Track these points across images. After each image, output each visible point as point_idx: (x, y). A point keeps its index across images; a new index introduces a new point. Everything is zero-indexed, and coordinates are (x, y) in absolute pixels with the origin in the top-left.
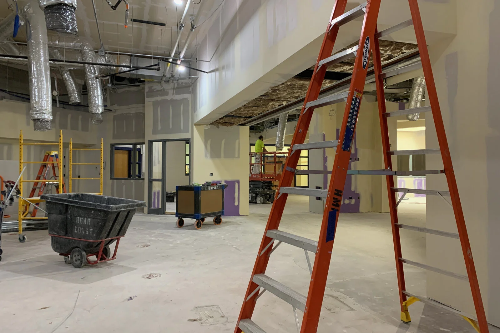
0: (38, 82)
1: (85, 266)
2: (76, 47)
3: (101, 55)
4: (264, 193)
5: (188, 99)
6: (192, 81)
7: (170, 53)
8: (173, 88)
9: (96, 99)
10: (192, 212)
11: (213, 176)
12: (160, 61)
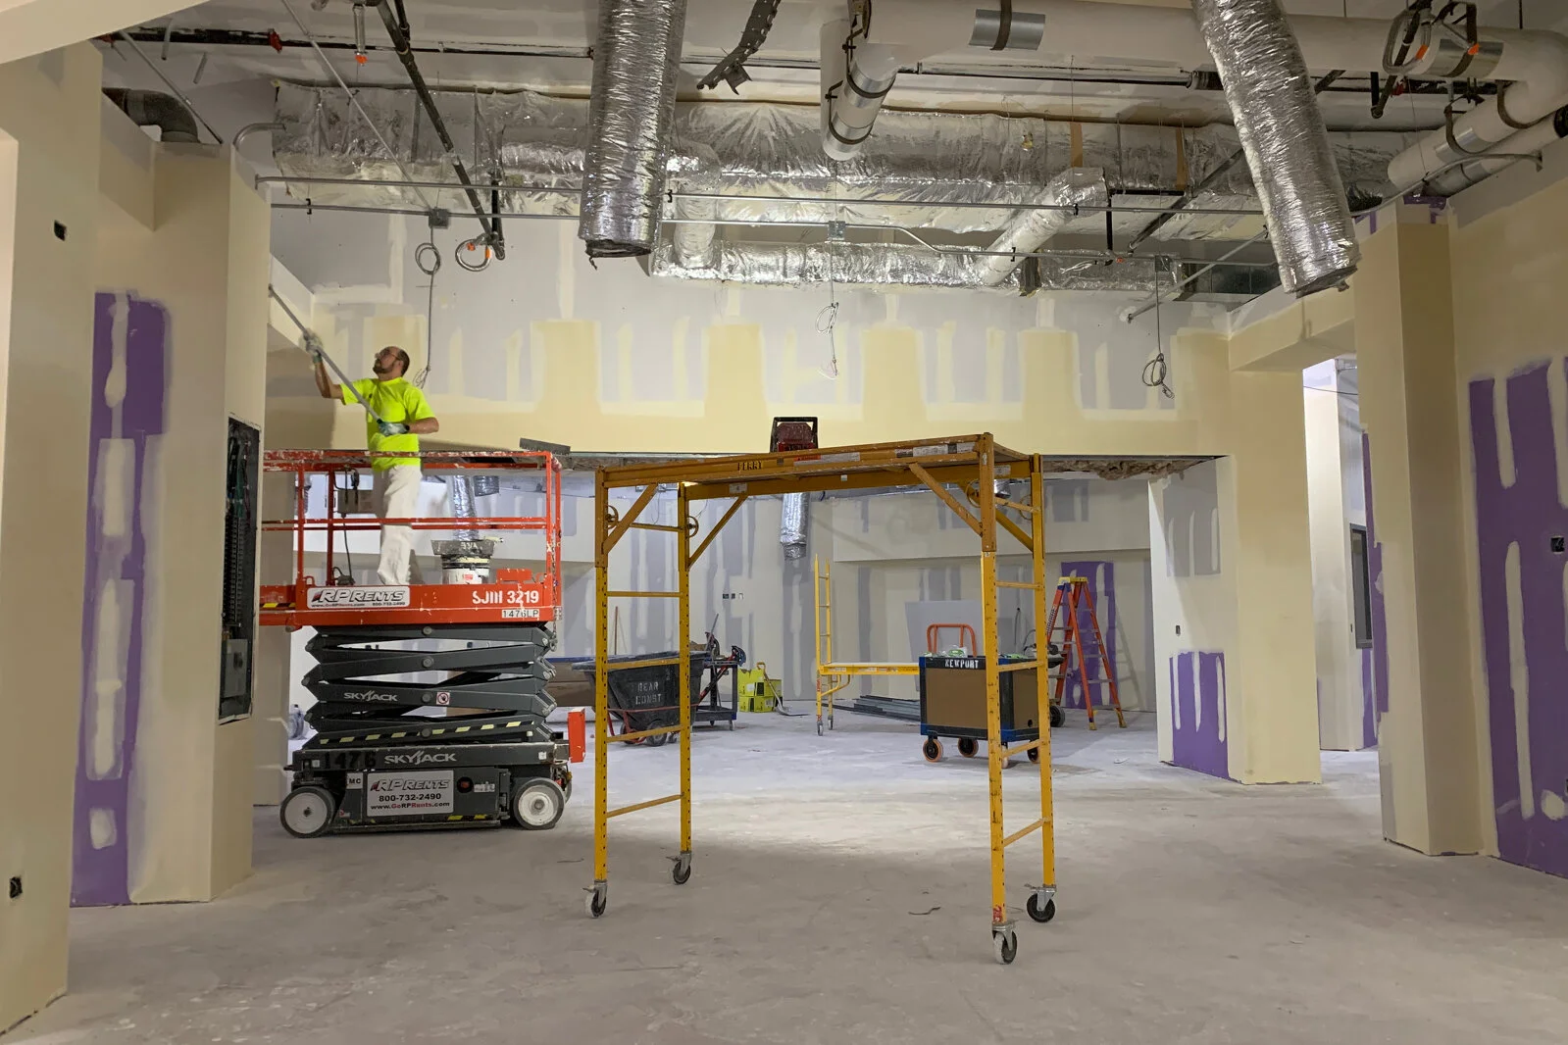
11: (1180, 636)
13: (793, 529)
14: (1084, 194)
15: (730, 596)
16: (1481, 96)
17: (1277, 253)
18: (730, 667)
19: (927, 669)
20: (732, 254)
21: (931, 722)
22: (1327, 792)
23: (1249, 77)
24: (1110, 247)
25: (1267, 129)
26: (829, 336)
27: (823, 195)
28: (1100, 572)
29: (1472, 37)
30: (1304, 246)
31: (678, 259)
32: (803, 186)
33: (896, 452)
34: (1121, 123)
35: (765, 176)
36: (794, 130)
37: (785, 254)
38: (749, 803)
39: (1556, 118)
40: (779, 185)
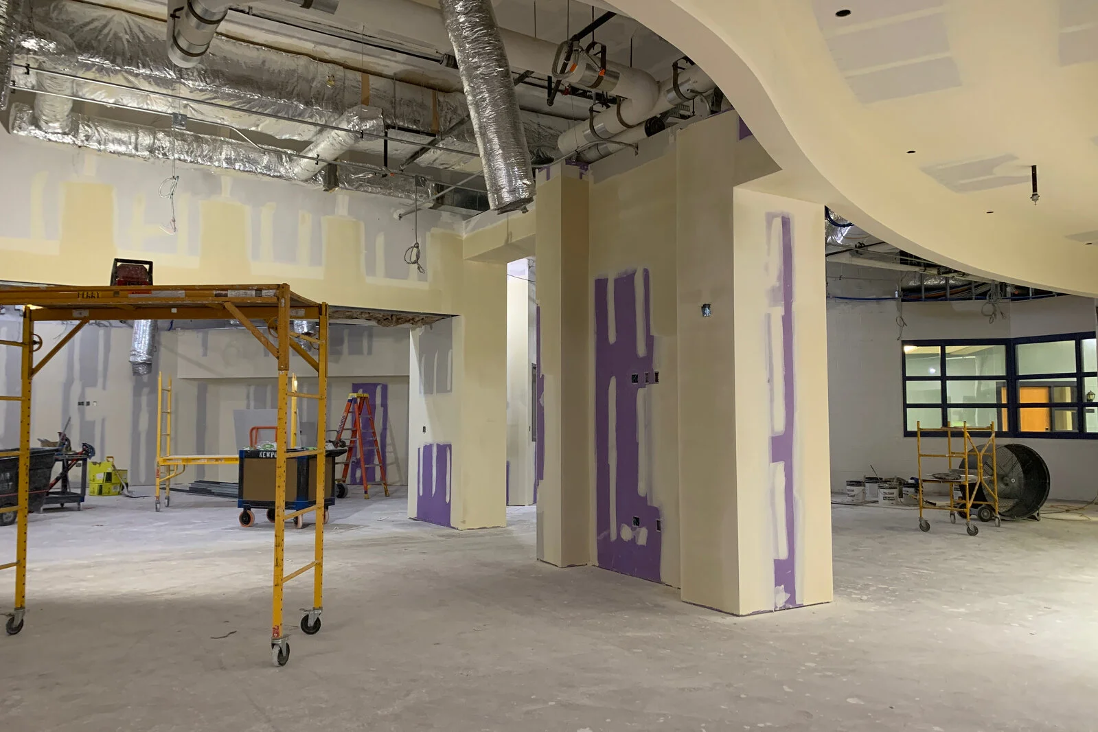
11: (425, 433)
13: (141, 351)
14: (368, 125)
15: (85, 403)
16: (610, 104)
17: (487, 183)
18: (81, 460)
19: (246, 459)
20: (89, 126)
21: (246, 498)
22: (510, 532)
23: (474, 63)
24: (386, 165)
25: (484, 100)
26: (170, 201)
27: (170, 92)
28: (379, 389)
29: (603, 66)
30: (503, 181)
31: (37, 122)
32: (152, 82)
33: (215, 292)
34: (396, 80)
35: (119, 68)
36: (146, 37)
37: (137, 133)
38: (88, 567)
39: (646, 125)
40: (131, 78)
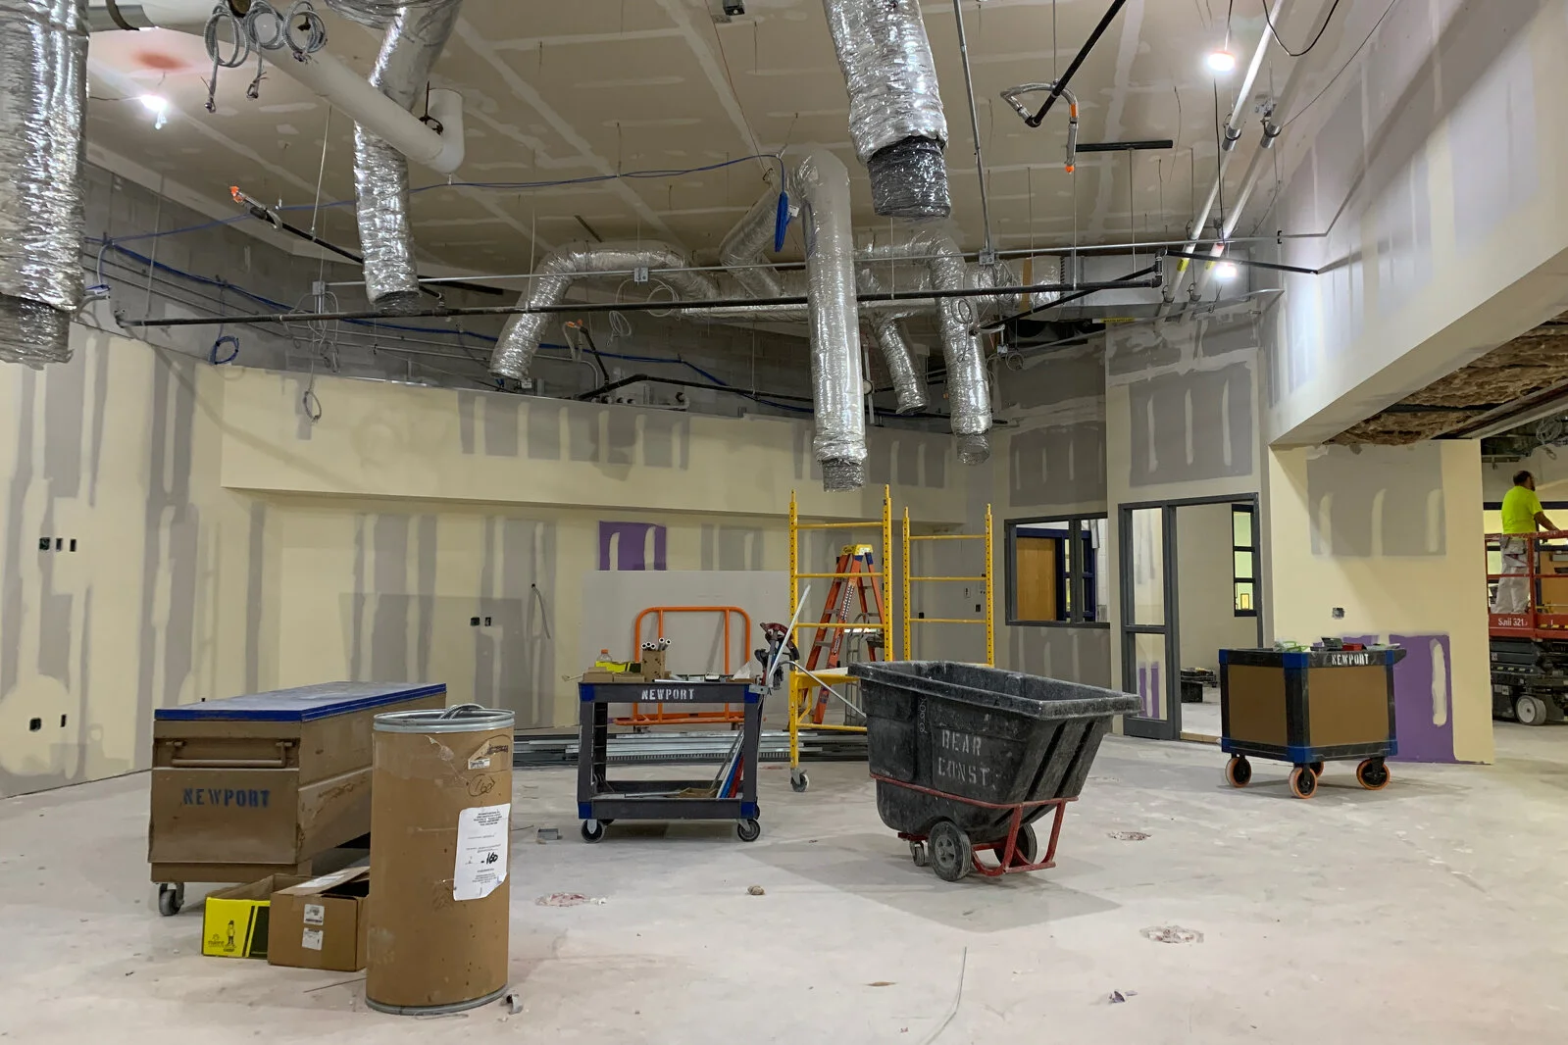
0: (831, 361)
1: (967, 879)
2: (918, 253)
3: (986, 266)
4: (1550, 685)
5: (1247, 366)
6: (1259, 306)
7: (1187, 229)
8: (1194, 334)
9: (971, 393)
10: (1281, 739)
11: (1344, 619)
12: (1159, 258)
15: (53, 545)
28: (650, 536)
